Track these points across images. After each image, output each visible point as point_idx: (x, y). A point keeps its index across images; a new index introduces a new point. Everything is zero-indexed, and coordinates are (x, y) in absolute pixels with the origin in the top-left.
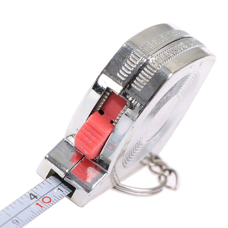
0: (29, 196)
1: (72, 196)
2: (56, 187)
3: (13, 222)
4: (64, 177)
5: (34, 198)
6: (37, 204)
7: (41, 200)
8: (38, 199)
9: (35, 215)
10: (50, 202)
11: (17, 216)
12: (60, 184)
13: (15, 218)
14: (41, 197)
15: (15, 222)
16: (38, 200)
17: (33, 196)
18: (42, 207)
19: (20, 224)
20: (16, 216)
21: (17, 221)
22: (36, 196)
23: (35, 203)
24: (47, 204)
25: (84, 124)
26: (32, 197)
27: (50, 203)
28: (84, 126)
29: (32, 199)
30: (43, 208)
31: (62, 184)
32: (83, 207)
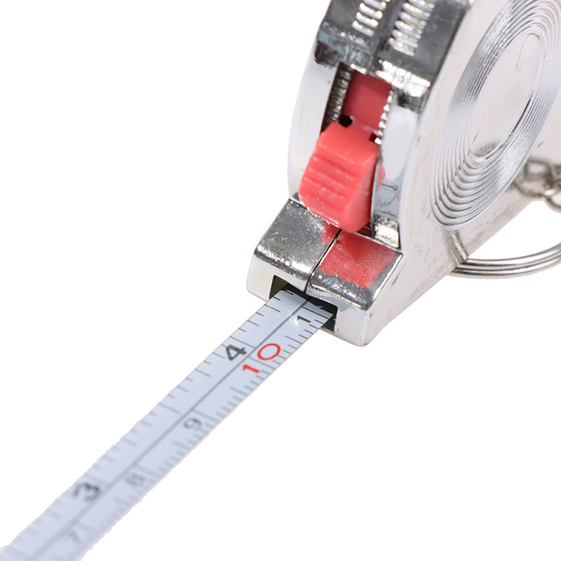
0: (225, 354)
1: (336, 326)
2: (293, 314)
3: (186, 425)
4: (306, 288)
5: (236, 356)
6: (246, 367)
7: (255, 355)
8: (246, 355)
9: (242, 394)
10: (277, 354)
11: (197, 409)
12: (302, 306)
13: (193, 415)
14: (255, 349)
15: (190, 423)
16: (248, 356)
17: (233, 351)
18: (257, 371)
19: (204, 427)
20: (192, 409)
21: (196, 421)
22: (243, 349)
23: (241, 367)
24: (270, 361)
25: (311, 159)
26: (233, 353)
27: (277, 357)
28: (312, 164)
29: (231, 358)
30: (260, 374)
31: (309, 303)
32: (366, 344)
